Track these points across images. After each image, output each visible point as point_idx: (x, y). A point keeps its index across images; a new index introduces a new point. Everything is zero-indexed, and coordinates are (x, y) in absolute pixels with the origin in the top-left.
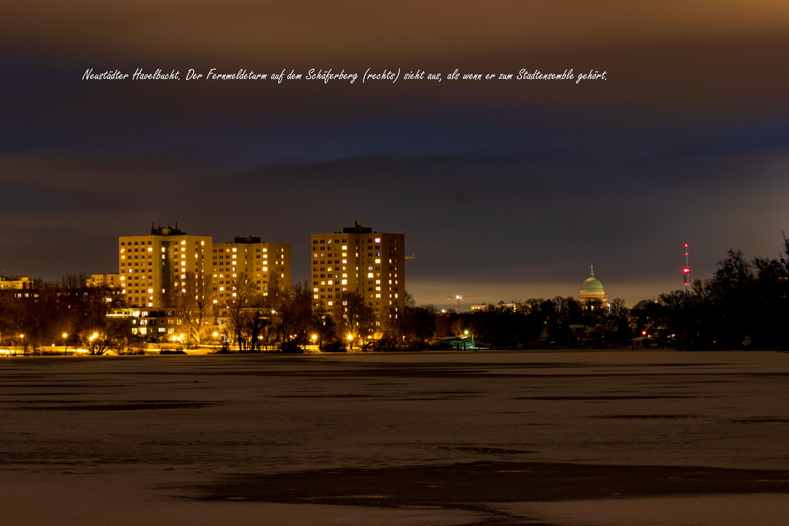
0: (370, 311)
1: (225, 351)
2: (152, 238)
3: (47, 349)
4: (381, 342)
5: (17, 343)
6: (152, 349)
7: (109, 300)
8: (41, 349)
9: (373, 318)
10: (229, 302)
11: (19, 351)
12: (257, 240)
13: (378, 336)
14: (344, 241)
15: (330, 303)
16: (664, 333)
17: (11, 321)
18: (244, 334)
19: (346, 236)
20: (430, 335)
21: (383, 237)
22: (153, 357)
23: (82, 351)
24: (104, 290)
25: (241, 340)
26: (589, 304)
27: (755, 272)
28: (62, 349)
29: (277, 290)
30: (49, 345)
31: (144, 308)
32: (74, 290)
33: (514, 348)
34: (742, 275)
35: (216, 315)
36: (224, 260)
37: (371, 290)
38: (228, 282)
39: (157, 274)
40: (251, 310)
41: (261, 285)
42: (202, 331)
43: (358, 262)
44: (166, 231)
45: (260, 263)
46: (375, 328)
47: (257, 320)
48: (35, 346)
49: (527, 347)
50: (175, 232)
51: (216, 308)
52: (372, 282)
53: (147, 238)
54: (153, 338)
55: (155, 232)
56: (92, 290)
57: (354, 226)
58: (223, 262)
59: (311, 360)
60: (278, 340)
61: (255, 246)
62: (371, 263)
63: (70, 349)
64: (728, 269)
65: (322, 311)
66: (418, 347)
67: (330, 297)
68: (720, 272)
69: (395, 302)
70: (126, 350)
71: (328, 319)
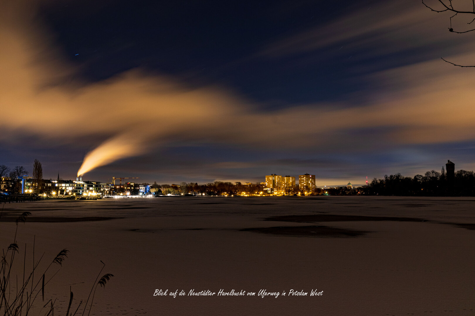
0: (309, 189)
1: (284, 195)
2: (271, 176)
3: (253, 195)
4: (311, 194)
5: (248, 194)
6: (271, 195)
7: (264, 187)
8: (252, 195)
9: (310, 190)
10: (285, 187)
11: (248, 195)
12: (289, 176)
13: (311, 193)
14: (305, 176)
15: (302, 187)
16: (362, 193)
17: (247, 190)
18: (287, 193)
19: (305, 175)
20: (320, 193)
21: (312, 175)
22: (271, 196)
23: (259, 195)
24: (263, 185)
25: (286, 194)
26: (349, 187)
27: (379, 182)
28: (256, 195)
29: (293, 185)
30: (254, 194)
31: (270, 188)
32: (258, 185)
33: (335, 195)
34: (376, 182)
35: (282, 189)
36: (284, 180)
37: (310, 185)
38: (285, 184)
39: (272, 182)
40: (288, 188)
41: (290, 184)
42: (280, 192)
43: (307, 180)
44: (274, 175)
45: (290, 180)
46: (310, 192)
47: (289, 190)
48: (251, 194)
49: (337, 195)
50: (275, 175)
51: (282, 188)
52: (310, 183)
53: (270, 176)
54: (272, 193)
55: (272, 175)
56: (261, 185)
57: (306, 174)
58: (283, 180)
59: (299, 197)
60: (293, 193)
61: (289, 177)
62: (310, 180)
63: (257, 195)
64: (374, 181)
65: (301, 189)
66: (318, 195)
67: (302, 186)
68: (372, 182)
69: (314, 187)
70: (267, 195)
71: (302, 190)
